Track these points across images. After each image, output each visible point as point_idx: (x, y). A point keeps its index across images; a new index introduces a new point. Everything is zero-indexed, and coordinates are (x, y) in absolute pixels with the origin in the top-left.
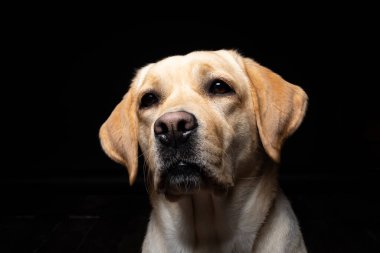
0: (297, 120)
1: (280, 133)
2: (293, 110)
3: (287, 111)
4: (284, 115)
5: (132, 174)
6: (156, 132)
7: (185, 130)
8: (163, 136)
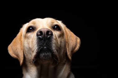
0: (77, 48)
1: (72, 51)
2: (77, 44)
3: (75, 44)
4: (74, 46)
5: (21, 62)
6: (37, 35)
7: (49, 35)
8: (40, 37)
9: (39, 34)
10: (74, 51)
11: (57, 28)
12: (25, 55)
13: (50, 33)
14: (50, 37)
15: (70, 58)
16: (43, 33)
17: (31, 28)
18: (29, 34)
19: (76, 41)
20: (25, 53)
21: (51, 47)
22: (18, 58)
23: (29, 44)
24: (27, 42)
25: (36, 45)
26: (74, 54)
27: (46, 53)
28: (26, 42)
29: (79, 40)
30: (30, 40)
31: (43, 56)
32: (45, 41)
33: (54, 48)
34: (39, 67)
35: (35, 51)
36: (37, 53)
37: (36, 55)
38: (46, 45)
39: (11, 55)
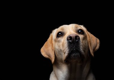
0: (98, 47)
1: (94, 50)
4: (95, 45)
5: (53, 60)
6: (68, 40)
7: (77, 39)
8: (70, 41)
9: (69, 39)
10: (96, 49)
11: (81, 32)
12: (56, 55)
13: (78, 38)
14: (78, 41)
15: (93, 55)
16: (73, 38)
17: (60, 34)
18: (59, 39)
19: (97, 42)
20: (56, 54)
21: (79, 48)
22: (49, 57)
23: (59, 46)
24: (58, 45)
25: (67, 48)
26: (95, 52)
27: (76, 54)
28: (56, 45)
29: (98, 41)
30: (61, 44)
31: (73, 56)
32: (74, 44)
33: (81, 49)
34: (69, 65)
35: (66, 53)
36: (68, 54)
37: (68, 56)
38: (75, 47)
39: (43, 55)
